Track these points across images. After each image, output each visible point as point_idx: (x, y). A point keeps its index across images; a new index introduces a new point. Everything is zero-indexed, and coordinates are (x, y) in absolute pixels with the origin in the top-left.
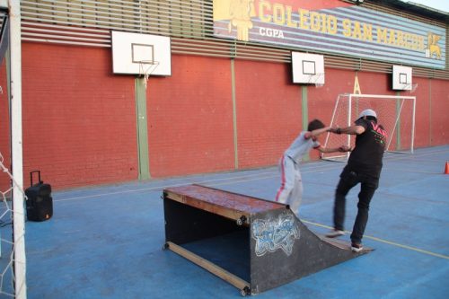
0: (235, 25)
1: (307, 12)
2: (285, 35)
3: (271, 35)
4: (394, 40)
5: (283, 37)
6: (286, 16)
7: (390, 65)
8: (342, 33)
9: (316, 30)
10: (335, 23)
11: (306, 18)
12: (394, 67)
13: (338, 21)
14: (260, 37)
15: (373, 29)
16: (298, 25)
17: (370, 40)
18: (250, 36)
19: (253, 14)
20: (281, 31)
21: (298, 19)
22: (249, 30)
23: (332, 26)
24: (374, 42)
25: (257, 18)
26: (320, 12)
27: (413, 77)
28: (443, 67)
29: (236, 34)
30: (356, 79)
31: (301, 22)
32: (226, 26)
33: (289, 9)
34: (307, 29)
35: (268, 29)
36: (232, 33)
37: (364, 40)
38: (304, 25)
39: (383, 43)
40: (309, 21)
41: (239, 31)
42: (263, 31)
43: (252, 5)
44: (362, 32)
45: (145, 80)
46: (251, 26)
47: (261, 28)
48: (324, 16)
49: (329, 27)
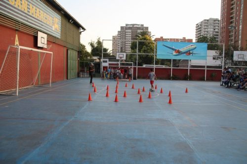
4: (39, 16)
12: (39, 32)
15: (28, 5)
17: (26, 12)
24: (28, 13)
27: (47, 41)
28: (59, 37)
30: (17, 36)
37: (23, 10)
39: (33, 16)
44: (21, 4)
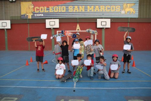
0: (27, 15)
1: (52, 7)
2: (44, 15)
3: (39, 16)
4: (98, 10)
5: (43, 16)
6: (44, 10)
7: (96, 19)
8: (68, 11)
9: (57, 12)
10: (65, 8)
11: (52, 9)
13: (66, 7)
14: (35, 17)
15: (85, 7)
16: (49, 11)
18: (32, 17)
19: (33, 11)
20: (42, 14)
21: (49, 10)
22: (32, 15)
23: (63, 9)
24: (86, 12)
25: (34, 12)
26: (58, 6)
28: (137, 17)
29: (28, 17)
30: (78, 25)
31: (50, 10)
32: (25, 15)
33: (45, 7)
34: (52, 12)
35: (38, 14)
36: (27, 17)
37: (80, 11)
38: (51, 11)
40: (53, 9)
41: (28, 16)
42: (36, 15)
43: (33, 9)
44: (79, 9)
45: (5, 30)
46: (32, 14)
47: (35, 14)
48: (60, 7)
49: (62, 10)
